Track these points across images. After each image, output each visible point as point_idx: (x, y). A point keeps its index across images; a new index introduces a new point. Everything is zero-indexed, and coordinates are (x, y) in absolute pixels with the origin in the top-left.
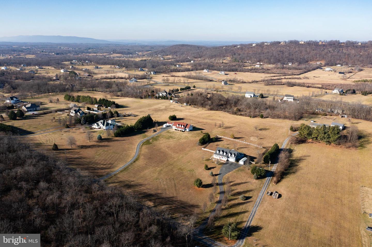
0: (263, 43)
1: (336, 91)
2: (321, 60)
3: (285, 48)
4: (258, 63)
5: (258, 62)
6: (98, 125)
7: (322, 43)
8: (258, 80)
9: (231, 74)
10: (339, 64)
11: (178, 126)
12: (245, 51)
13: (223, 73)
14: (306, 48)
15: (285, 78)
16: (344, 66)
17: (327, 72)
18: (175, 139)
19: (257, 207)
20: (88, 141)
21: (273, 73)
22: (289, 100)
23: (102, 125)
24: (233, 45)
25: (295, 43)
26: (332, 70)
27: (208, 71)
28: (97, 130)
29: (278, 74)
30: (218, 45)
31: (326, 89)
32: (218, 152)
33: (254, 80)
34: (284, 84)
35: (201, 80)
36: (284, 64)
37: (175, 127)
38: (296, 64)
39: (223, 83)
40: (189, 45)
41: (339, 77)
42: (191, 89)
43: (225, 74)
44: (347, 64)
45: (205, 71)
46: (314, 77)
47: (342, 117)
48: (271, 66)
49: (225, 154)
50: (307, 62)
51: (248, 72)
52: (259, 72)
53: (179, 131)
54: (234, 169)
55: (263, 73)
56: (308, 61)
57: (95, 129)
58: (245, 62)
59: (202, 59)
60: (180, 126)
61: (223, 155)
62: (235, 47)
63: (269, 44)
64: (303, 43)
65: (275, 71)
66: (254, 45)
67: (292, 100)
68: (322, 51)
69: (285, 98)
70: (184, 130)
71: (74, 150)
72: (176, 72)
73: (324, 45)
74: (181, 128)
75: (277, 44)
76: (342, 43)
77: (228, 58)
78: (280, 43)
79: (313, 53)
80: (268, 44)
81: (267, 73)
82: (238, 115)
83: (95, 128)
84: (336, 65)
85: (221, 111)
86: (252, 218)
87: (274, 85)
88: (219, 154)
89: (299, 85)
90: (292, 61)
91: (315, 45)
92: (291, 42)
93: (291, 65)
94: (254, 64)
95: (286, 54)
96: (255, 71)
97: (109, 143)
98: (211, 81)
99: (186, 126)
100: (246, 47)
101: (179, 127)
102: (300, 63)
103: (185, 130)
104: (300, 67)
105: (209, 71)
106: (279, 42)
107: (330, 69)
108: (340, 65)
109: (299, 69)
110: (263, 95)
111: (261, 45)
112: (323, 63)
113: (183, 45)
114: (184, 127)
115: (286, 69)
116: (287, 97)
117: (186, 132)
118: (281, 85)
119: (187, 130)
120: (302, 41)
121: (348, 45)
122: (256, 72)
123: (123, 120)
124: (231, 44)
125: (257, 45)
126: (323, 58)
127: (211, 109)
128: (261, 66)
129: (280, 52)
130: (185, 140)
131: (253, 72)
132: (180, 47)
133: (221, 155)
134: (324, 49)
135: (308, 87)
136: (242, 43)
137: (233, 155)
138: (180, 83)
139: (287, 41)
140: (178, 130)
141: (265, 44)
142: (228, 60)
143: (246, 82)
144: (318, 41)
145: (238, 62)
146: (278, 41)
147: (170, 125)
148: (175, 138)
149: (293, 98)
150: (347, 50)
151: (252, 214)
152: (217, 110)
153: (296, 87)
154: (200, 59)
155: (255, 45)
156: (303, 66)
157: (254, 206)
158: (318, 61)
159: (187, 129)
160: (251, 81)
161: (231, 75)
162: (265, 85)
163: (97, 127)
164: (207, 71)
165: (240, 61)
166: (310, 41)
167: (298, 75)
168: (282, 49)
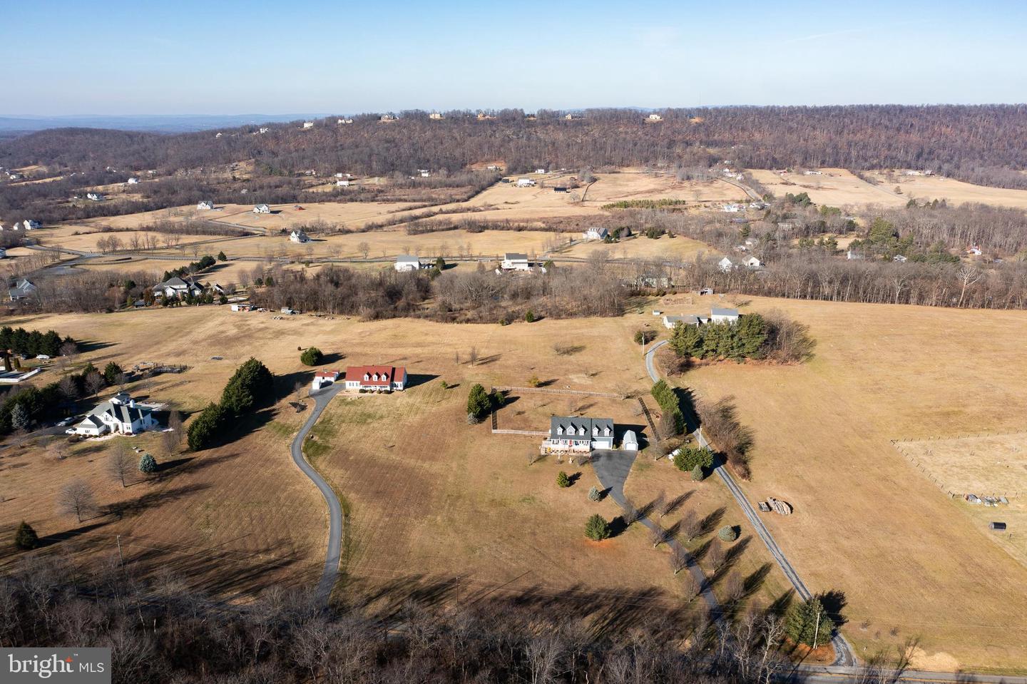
0: (334, 119)
1: (593, 234)
2: (495, 160)
3: (396, 131)
4: (340, 175)
5: (338, 171)
6: (98, 423)
7: (484, 116)
8: (380, 223)
9: (287, 210)
10: (541, 167)
11: (366, 377)
12: (287, 142)
13: (264, 208)
14: (450, 130)
15: (441, 212)
16: (551, 172)
17: (523, 188)
18: (385, 420)
19: (776, 548)
20: (119, 486)
21: (400, 200)
22: (519, 267)
23: (116, 420)
24: (244, 127)
25: (419, 118)
26: (533, 183)
27: (212, 208)
28: (98, 439)
29: (414, 201)
30: (198, 126)
31: (562, 232)
32: (560, 431)
33: (370, 223)
34: (456, 228)
35: (214, 233)
36: (410, 174)
37: (359, 382)
38: (441, 175)
39: (294, 238)
40: (96, 130)
41: (563, 199)
42: (216, 264)
43: (272, 212)
44: (557, 168)
45: (202, 206)
46: (506, 202)
47: (702, 293)
48: (377, 182)
49: (582, 432)
50: (464, 165)
51: (330, 201)
52: (361, 201)
53: (375, 394)
54: (629, 466)
55: (372, 201)
56: (466, 164)
57: (91, 439)
58: (299, 175)
59: (161, 170)
60: (375, 377)
61: (577, 436)
62: (251, 132)
63: (351, 121)
64: (438, 116)
65: (398, 193)
66: (307, 125)
67: (526, 267)
68: (490, 137)
69: (507, 264)
70: (388, 389)
71: (101, 529)
72: (105, 215)
73: (491, 123)
74: (379, 382)
75: (373, 122)
76: (529, 116)
77: (242, 164)
78: (380, 118)
79: (470, 143)
80: (349, 122)
81: (384, 200)
82: (461, 322)
83: (85, 437)
84: (533, 169)
85: (406, 316)
86: (796, 577)
87: (433, 231)
88: (564, 436)
89: (496, 226)
90: (425, 164)
91: (470, 123)
92: (408, 116)
93: (427, 175)
94: (330, 179)
95: (405, 149)
96: (348, 197)
97: (195, 476)
98: (246, 234)
99: (392, 376)
100: (284, 132)
101: (370, 382)
102: (450, 171)
103: (393, 385)
104: (452, 179)
105: (215, 206)
106: (376, 115)
107: (527, 181)
108: (543, 171)
109: (457, 186)
110: (444, 261)
111: (328, 126)
112: (504, 168)
113: (73, 132)
114: (389, 379)
115: (423, 186)
116: (512, 261)
117: (396, 393)
118: (450, 229)
119: (400, 384)
120: (434, 113)
121: (547, 121)
122: (352, 200)
123: (152, 390)
124: (239, 124)
125: (318, 124)
126: (498, 156)
127: (377, 317)
128: (351, 183)
129: (387, 141)
130: (418, 416)
131: (345, 201)
132: (66, 138)
133: (570, 437)
134: (494, 131)
135: (520, 229)
136: (272, 121)
137: (607, 431)
138: (155, 248)
139: (397, 111)
140: (373, 392)
141: (340, 121)
142: (243, 169)
143: (352, 228)
144: (473, 111)
145: (281, 174)
146: (374, 112)
147: (328, 379)
148: (382, 417)
149: (526, 261)
150: (547, 134)
151: (783, 567)
152: (394, 317)
153: (489, 231)
154: (150, 172)
155: (312, 124)
156: (462, 177)
157: (768, 547)
158: (488, 161)
159: (396, 383)
160: (362, 226)
161: (289, 213)
162: (409, 234)
163: (95, 431)
164: (208, 207)
165: (286, 172)
166: (454, 112)
167: (466, 201)
168: (390, 134)
